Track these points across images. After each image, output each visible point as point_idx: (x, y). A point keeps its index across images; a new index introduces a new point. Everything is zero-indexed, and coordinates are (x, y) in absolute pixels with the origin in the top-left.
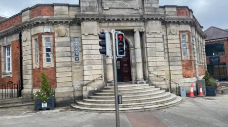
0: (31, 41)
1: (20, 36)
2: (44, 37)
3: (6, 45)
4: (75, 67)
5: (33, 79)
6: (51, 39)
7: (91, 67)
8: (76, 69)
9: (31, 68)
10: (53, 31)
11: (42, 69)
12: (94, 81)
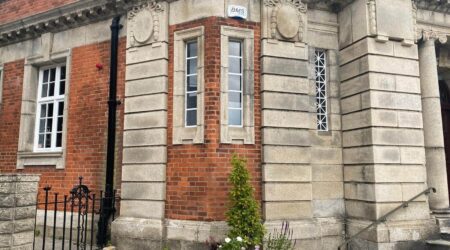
0: (170, 45)
1: (116, 28)
2: (226, 32)
3: (46, 59)
4: (318, 148)
5: (171, 181)
6: (249, 43)
7: (395, 156)
8: (321, 155)
9: (163, 140)
10: (255, 18)
11: (214, 145)
12: (405, 205)
